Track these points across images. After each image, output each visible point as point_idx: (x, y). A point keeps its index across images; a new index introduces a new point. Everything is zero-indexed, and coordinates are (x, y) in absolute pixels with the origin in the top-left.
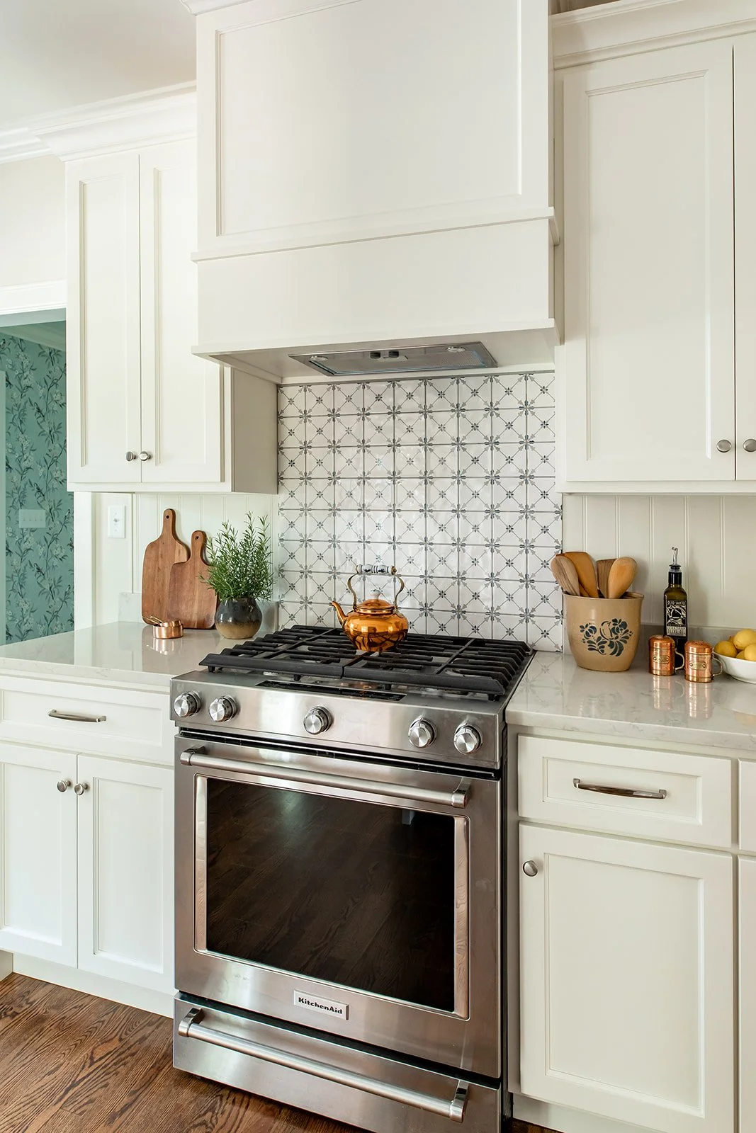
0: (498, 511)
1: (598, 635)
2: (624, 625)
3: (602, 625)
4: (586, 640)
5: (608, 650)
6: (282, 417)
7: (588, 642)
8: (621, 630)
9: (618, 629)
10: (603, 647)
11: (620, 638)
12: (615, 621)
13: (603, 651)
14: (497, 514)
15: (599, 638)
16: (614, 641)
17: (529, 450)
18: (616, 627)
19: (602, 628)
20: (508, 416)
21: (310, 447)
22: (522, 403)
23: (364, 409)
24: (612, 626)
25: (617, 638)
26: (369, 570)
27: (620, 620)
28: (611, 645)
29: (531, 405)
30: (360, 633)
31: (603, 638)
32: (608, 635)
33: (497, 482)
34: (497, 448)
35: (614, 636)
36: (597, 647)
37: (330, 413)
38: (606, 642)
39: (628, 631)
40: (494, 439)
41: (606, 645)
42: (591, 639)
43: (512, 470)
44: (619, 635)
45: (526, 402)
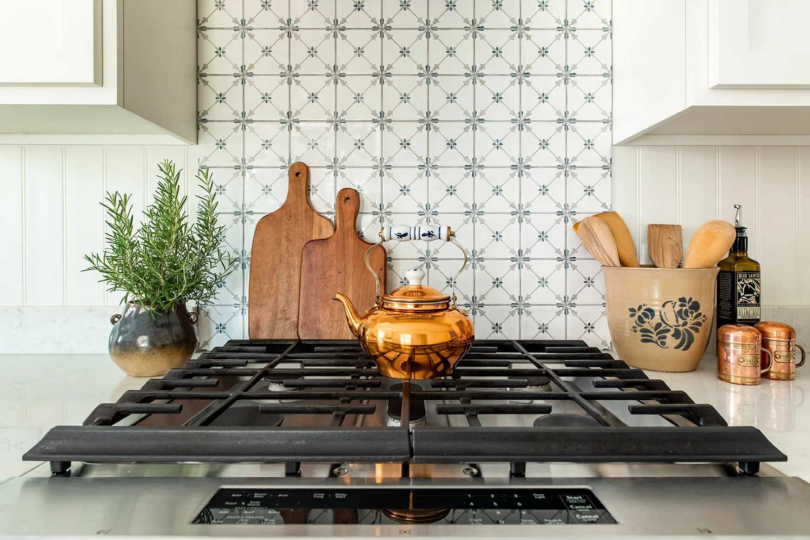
0: (528, 167)
1: (657, 320)
2: (696, 306)
3: (664, 306)
4: (639, 329)
5: (671, 341)
6: (204, 29)
7: (642, 331)
8: (692, 313)
9: (686, 311)
10: (665, 337)
11: (689, 325)
12: (682, 300)
13: (663, 343)
14: (526, 170)
15: (659, 325)
16: (681, 328)
17: (570, 85)
18: (684, 308)
19: (663, 310)
20: (541, 39)
21: (251, 75)
22: (560, 23)
23: (336, 21)
24: (677, 308)
25: (685, 324)
26: (406, 235)
27: (691, 299)
28: (677, 335)
29: (572, 26)
30: (397, 347)
31: (664, 325)
32: (671, 320)
33: (527, 127)
34: (527, 82)
35: (681, 322)
36: (655, 338)
37: (283, 25)
38: (668, 331)
39: (700, 314)
40: (524, 69)
41: (668, 335)
42: (646, 326)
43: (547, 112)
44: (688, 320)
45: (566, 22)
